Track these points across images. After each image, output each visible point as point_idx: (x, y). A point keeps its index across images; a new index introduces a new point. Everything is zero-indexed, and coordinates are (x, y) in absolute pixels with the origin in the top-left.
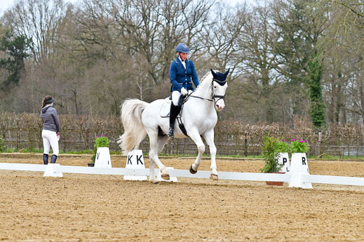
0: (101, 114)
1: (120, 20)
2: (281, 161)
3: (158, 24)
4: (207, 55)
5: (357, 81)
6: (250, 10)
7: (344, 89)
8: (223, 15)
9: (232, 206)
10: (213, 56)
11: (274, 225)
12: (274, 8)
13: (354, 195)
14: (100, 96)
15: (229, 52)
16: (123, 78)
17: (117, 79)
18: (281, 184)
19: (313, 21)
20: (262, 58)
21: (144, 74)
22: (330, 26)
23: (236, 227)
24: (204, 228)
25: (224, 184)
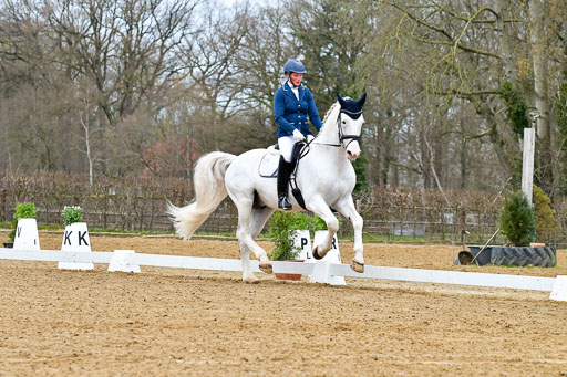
0: (26, 167)
1: (56, 24)
2: (298, 243)
3: (115, 31)
4: (188, 80)
5: (415, 123)
6: (254, 12)
7: (395, 135)
8: (214, 19)
9: (222, 310)
10: (198, 82)
11: (286, 339)
12: (291, 10)
13: (409, 295)
14: (25, 141)
15: (222, 76)
16: (60, 113)
17: (51, 114)
18: (298, 277)
19: (351, 30)
20: (272, 86)
21: (91, 107)
22: (376, 39)
23: (228, 342)
24: (179, 343)
25: (211, 277)
